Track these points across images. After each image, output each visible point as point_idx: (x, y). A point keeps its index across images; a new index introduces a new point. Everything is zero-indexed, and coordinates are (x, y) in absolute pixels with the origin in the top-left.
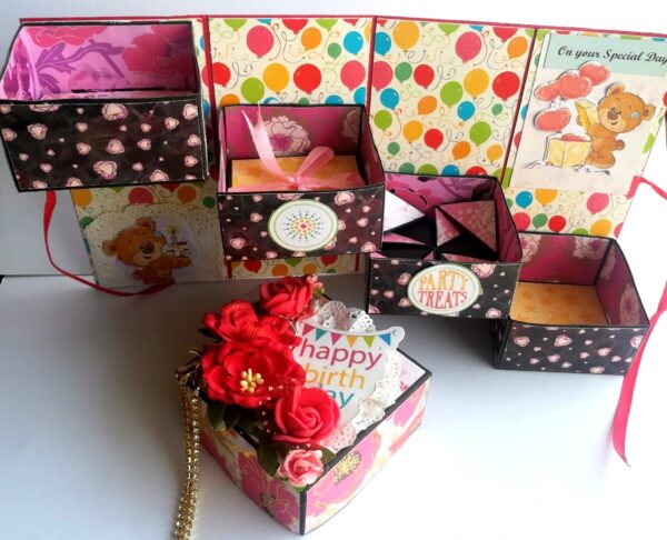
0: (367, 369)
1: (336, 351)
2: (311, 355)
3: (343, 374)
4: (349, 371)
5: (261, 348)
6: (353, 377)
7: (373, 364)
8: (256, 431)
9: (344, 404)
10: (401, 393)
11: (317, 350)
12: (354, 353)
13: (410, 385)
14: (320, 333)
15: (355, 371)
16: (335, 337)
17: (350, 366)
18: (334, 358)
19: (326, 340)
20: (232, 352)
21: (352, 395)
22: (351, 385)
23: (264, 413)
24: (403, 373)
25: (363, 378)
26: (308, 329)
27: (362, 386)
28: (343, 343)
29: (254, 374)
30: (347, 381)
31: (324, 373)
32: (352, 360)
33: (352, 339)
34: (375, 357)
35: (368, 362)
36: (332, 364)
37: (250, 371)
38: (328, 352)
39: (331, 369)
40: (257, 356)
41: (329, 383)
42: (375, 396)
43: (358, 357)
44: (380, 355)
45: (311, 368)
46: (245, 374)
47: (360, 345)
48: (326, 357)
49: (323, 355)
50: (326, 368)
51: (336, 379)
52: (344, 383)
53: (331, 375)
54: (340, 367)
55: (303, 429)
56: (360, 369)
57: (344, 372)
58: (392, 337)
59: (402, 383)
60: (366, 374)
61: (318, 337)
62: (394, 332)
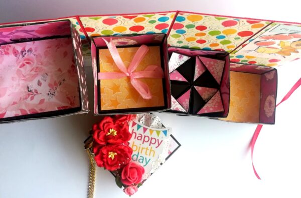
0: (156, 147)
1: (145, 137)
2: (135, 138)
4: (149, 148)
6: (151, 151)
7: (159, 145)
9: (146, 164)
10: (168, 155)
11: (138, 135)
12: (152, 139)
13: (172, 151)
14: (139, 127)
15: (151, 148)
16: (145, 130)
17: (150, 145)
18: (144, 140)
19: (141, 131)
21: (150, 160)
22: (150, 155)
24: (170, 146)
25: (154, 152)
26: (134, 124)
27: (153, 156)
28: (148, 133)
29: (113, 153)
30: (148, 152)
31: (140, 147)
32: (151, 142)
33: (151, 131)
34: (160, 142)
35: (157, 144)
36: (143, 143)
38: (141, 137)
39: (143, 146)
41: (141, 152)
43: (153, 141)
44: (162, 141)
45: (135, 144)
46: (110, 153)
47: (154, 135)
48: (141, 140)
49: (139, 138)
50: (140, 145)
51: (144, 151)
53: (142, 149)
54: (146, 145)
56: (154, 147)
57: (147, 148)
58: (167, 132)
59: (169, 151)
60: (156, 150)
61: (138, 129)
62: (168, 130)
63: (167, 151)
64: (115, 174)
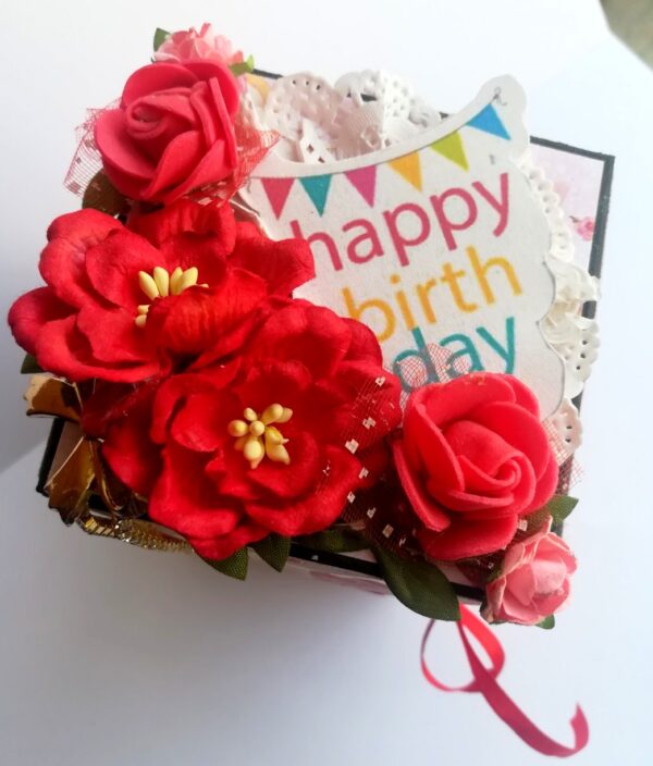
0: (499, 231)
1: (390, 219)
2: (338, 265)
3: (450, 276)
4: (459, 259)
6: (480, 272)
7: (503, 209)
8: (353, 540)
9: (509, 357)
11: (342, 242)
12: (437, 203)
14: (318, 188)
15: (472, 252)
16: (364, 181)
17: (452, 245)
18: (400, 244)
19: (345, 201)
21: (510, 323)
22: (490, 298)
23: (371, 513)
24: (562, 191)
25: (506, 265)
26: (278, 191)
27: (517, 289)
28: (392, 189)
29: (259, 412)
30: (470, 288)
31: (401, 296)
32: (447, 228)
33: (408, 165)
34: (495, 189)
35: (488, 216)
36: (404, 261)
37: (248, 411)
38: (371, 233)
39: (411, 277)
40: (253, 373)
41: (431, 318)
43: (456, 210)
44: (504, 178)
45: (359, 300)
46: (241, 427)
47: (439, 174)
48: (378, 250)
49: (364, 248)
50: (395, 279)
51: (441, 296)
52: (468, 300)
53: (423, 293)
54: (430, 256)
56: (478, 237)
57: (447, 267)
58: (502, 113)
59: (575, 220)
60: (504, 247)
61: (320, 201)
62: (496, 97)
63: (569, 229)
64: (363, 555)
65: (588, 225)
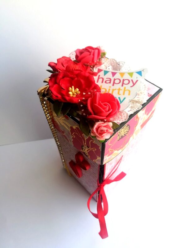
0: (131, 87)
1: (115, 80)
2: (102, 82)
3: (119, 89)
4: (122, 88)
5: (78, 75)
6: (125, 91)
7: (134, 84)
8: (78, 116)
9: (121, 102)
10: (149, 98)
11: (105, 80)
12: (124, 80)
13: (153, 94)
14: (106, 72)
15: (125, 88)
16: (114, 74)
17: (122, 86)
18: (114, 83)
19: (109, 75)
20: (63, 77)
21: (125, 98)
22: (124, 94)
23: (81, 106)
24: (149, 89)
25: (129, 91)
26: (100, 71)
27: (129, 94)
28: (117, 76)
30: (121, 92)
31: (109, 89)
32: (123, 83)
33: (122, 74)
34: (134, 82)
35: (131, 84)
36: (113, 85)
37: (73, 87)
38: (110, 80)
39: (113, 87)
41: (112, 93)
42: (136, 99)
43: (126, 82)
44: (137, 81)
45: (102, 87)
47: (126, 76)
48: (110, 83)
49: (107, 82)
50: (110, 87)
51: (116, 91)
52: (120, 93)
53: (113, 90)
54: (118, 86)
55: (103, 112)
56: (128, 87)
57: (119, 88)
58: (142, 73)
59: (148, 94)
60: (131, 89)
61: (105, 74)
62: (143, 70)
64: (78, 119)
65: (151, 95)
